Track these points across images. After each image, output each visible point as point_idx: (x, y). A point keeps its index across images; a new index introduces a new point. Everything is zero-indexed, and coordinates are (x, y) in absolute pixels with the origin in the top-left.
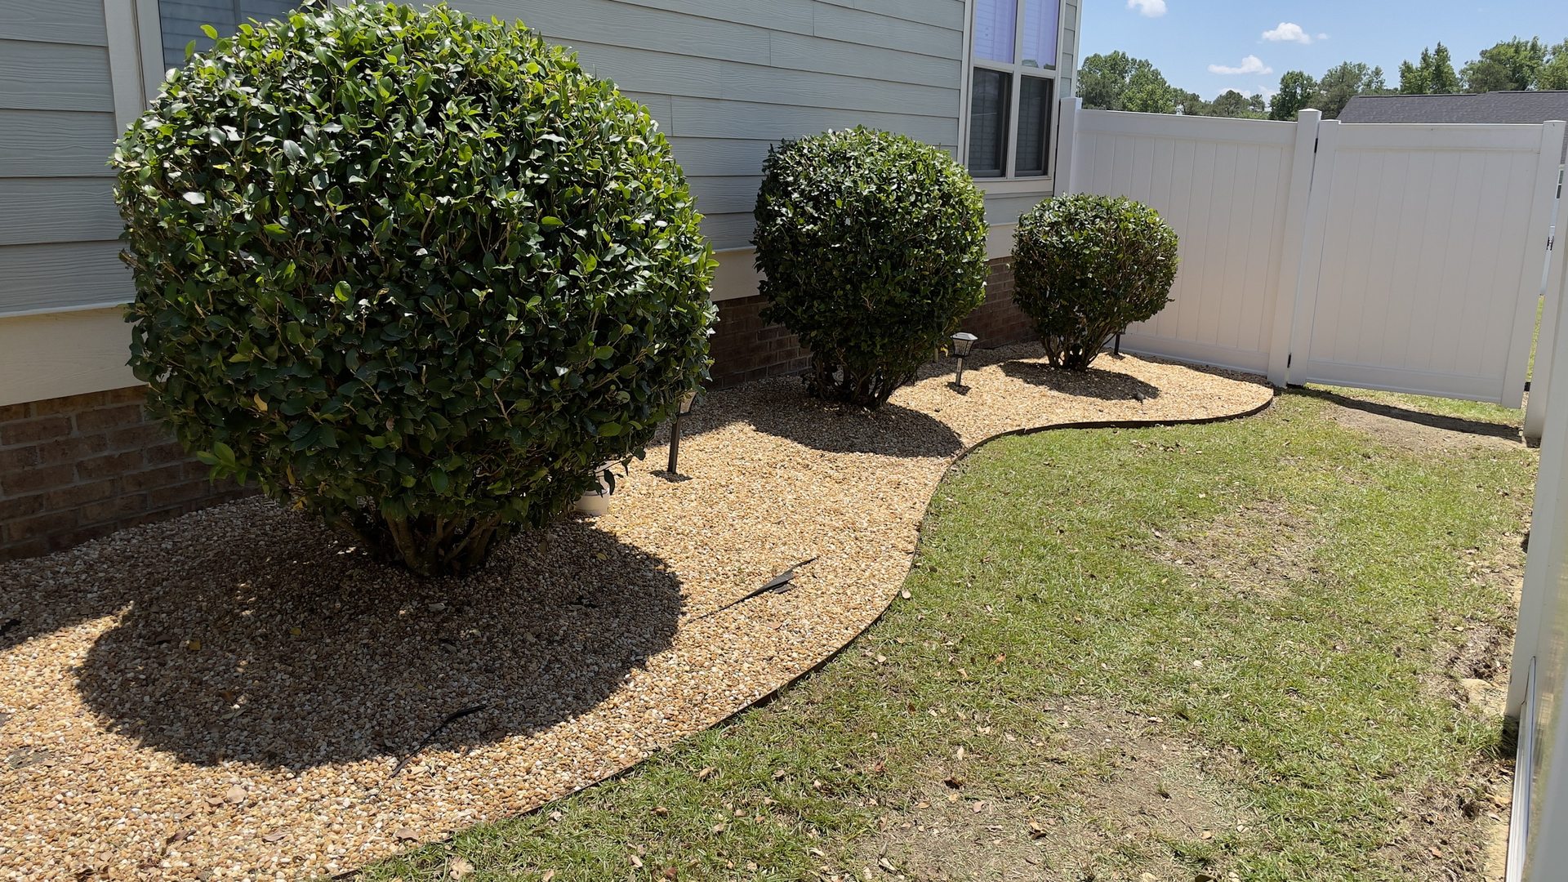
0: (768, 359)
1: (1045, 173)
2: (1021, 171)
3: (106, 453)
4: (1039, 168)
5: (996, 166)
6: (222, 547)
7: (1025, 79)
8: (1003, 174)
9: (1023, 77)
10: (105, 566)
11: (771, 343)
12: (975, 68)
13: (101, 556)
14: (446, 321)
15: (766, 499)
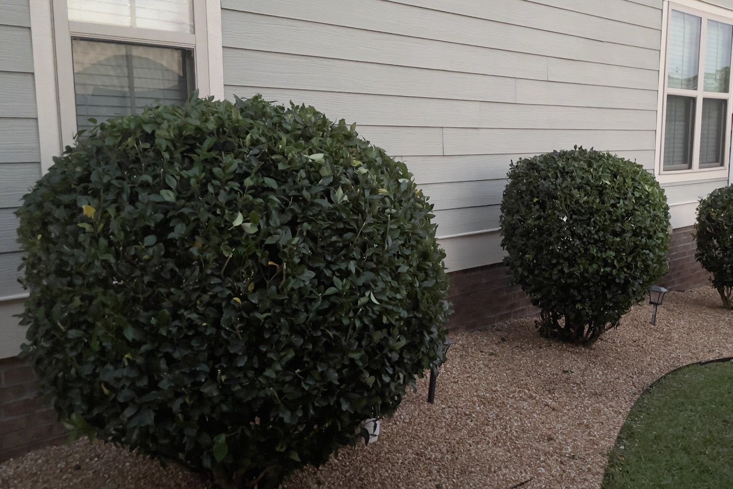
0: (512, 306)
1: (722, 164)
2: (704, 163)
3: (24, 398)
4: (717, 161)
5: (685, 161)
6: (99, 467)
7: (705, 100)
8: (690, 167)
9: (704, 99)
10: (16, 482)
11: (515, 294)
12: (668, 96)
13: (15, 473)
14: (239, 335)
15: (498, 426)
